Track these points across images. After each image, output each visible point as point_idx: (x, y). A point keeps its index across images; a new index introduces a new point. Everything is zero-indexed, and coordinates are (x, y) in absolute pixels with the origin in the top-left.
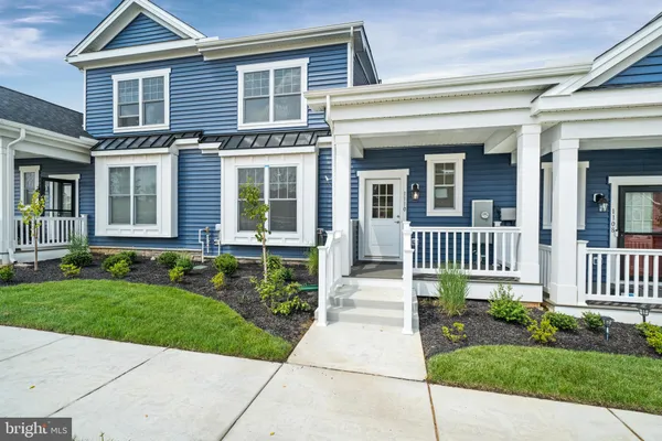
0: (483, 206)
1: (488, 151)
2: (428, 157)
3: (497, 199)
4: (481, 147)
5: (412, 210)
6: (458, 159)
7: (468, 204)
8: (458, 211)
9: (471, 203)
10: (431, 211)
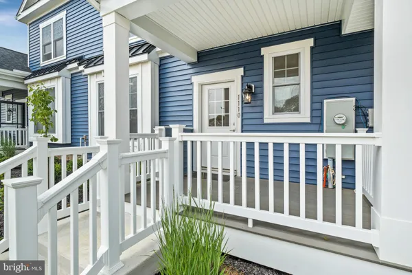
0: (341, 108)
1: (347, 29)
2: (264, 51)
3: (361, 96)
4: (338, 25)
5: (246, 116)
6: (304, 48)
7: (317, 106)
8: (304, 115)
9: (322, 103)
10: (269, 117)
